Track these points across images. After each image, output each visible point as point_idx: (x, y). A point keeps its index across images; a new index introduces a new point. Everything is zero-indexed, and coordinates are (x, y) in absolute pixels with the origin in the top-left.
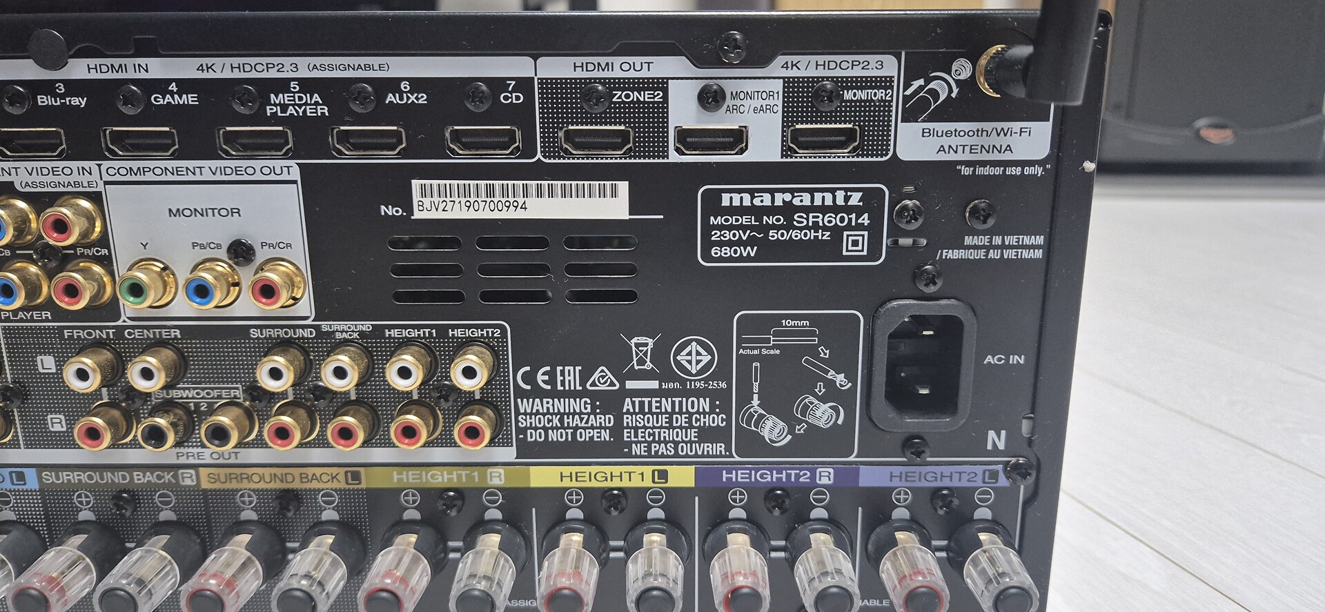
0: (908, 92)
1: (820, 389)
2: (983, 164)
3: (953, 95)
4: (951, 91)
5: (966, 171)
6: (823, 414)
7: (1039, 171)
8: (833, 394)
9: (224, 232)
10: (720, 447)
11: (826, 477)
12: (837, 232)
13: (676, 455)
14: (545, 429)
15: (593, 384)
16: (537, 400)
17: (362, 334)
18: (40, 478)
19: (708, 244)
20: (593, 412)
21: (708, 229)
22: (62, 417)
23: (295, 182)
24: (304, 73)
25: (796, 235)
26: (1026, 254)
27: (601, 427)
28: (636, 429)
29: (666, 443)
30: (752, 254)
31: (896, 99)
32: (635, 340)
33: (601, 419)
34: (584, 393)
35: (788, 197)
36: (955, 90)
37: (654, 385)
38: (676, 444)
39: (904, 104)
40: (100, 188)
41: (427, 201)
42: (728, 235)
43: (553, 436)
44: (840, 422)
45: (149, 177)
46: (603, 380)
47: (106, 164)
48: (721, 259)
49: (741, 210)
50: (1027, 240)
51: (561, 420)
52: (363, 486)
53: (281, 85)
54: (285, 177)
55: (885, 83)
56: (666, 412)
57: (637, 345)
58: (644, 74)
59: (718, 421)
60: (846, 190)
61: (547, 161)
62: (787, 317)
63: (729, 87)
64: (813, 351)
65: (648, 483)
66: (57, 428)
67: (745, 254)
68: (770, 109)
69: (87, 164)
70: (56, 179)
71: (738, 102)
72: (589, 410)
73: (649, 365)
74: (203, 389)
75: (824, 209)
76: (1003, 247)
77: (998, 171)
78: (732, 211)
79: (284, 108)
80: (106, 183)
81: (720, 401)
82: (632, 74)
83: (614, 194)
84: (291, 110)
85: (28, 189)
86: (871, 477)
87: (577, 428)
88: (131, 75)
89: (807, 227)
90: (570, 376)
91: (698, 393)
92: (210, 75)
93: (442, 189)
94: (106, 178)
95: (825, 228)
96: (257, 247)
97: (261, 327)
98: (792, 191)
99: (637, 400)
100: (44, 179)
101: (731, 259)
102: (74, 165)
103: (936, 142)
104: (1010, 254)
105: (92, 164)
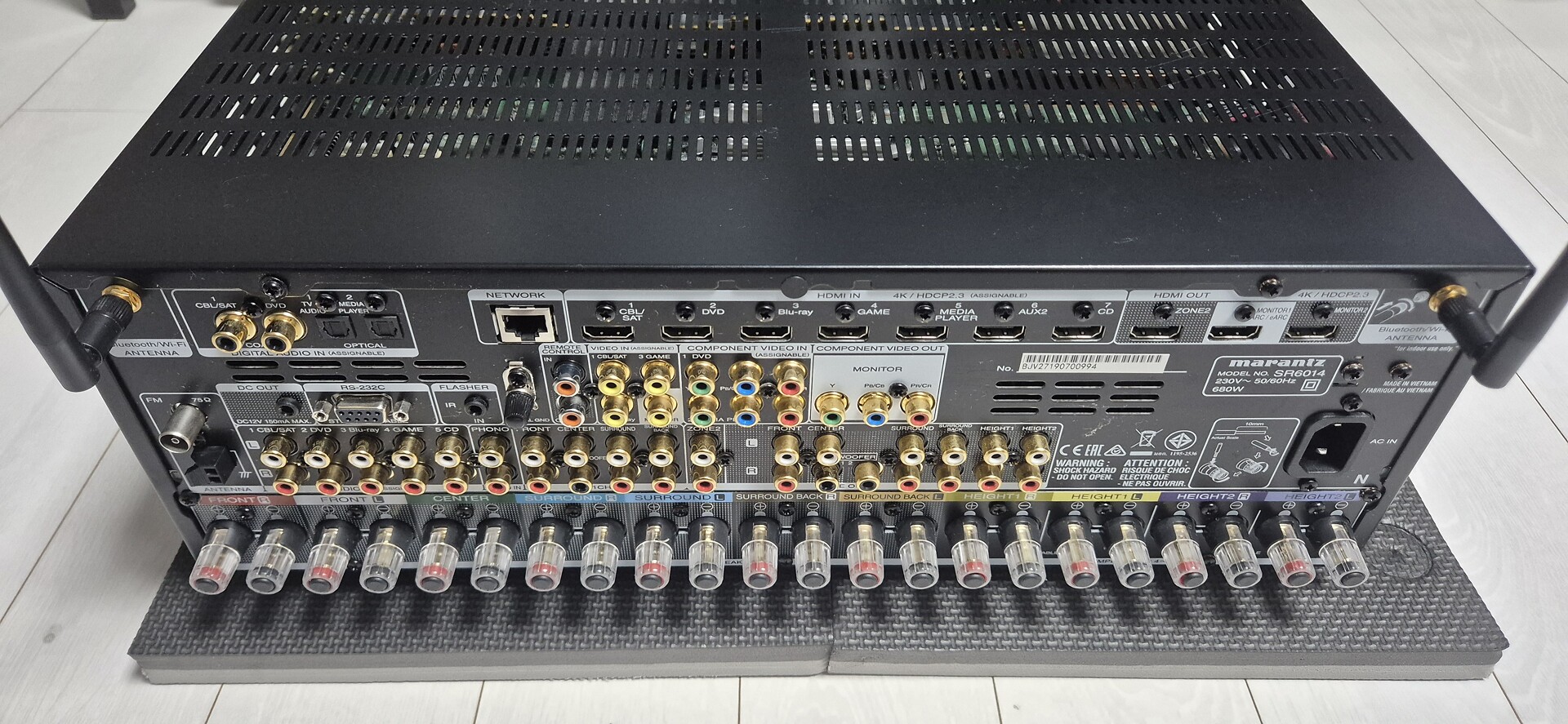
0: (1379, 309)
1: (1258, 455)
2: (1414, 345)
3: (1409, 310)
4: (1409, 307)
5: (1400, 349)
6: (1254, 467)
7: (1450, 349)
8: (1266, 457)
9: (888, 379)
10: (1182, 483)
11: (1245, 496)
12: (1301, 380)
13: (1152, 486)
14: (1070, 474)
15: (1110, 453)
16: (1070, 461)
17: (965, 429)
18: (734, 497)
19: (1212, 384)
20: (1105, 467)
21: (1215, 377)
22: (756, 468)
23: (944, 354)
24: (968, 298)
25: (1272, 381)
26: (1421, 390)
27: (1107, 473)
28: (1129, 474)
29: (1146, 480)
30: (1240, 391)
31: (1370, 314)
32: (1145, 432)
33: (1108, 470)
34: (1102, 457)
35: (1275, 362)
36: (1412, 307)
37: (1150, 453)
38: (1153, 481)
39: (1375, 314)
40: (811, 356)
41: (1029, 364)
42: (1227, 381)
43: (1073, 477)
44: (1264, 471)
45: (844, 351)
46: (1116, 451)
47: (817, 345)
48: (1218, 393)
49: (1243, 368)
50: (1425, 384)
51: (1082, 471)
52: (944, 500)
53: (951, 305)
54: (938, 351)
55: (1367, 304)
56: (1152, 466)
57: (1145, 435)
58: (1203, 299)
59: (1185, 471)
60: (1315, 359)
61: (1119, 344)
62: (1249, 421)
63: (1256, 306)
64: (1261, 438)
65: (1128, 499)
66: (752, 473)
67: (1235, 390)
68: (1282, 317)
69: (804, 345)
70: (781, 352)
71: (1261, 314)
72: (1102, 465)
73: (1149, 444)
74: (852, 455)
75: (1296, 369)
76: (1409, 386)
77: (1424, 349)
78: (1236, 369)
79: (948, 316)
80: (815, 354)
81: (1190, 462)
82: (1195, 299)
83: (1158, 360)
84: (952, 318)
85: (760, 357)
86: (1271, 497)
87: (1091, 473)
88: (848, 299)
89: (1283, 378)
90: (1096, 449)
91: (1176, 458)
92: (903, 299)
93: (1042, 358)
94: (815, 351)
95: (1294, 377)
96: (908, 387)
97: (899, 425)
98: (1279, 360)
99: (1135, 461)
100: (773, 352)
101: (1225, 393)
102: (795, 345)
103: (1388, 334)
104: (1412, 390)
105: (809, 345)
